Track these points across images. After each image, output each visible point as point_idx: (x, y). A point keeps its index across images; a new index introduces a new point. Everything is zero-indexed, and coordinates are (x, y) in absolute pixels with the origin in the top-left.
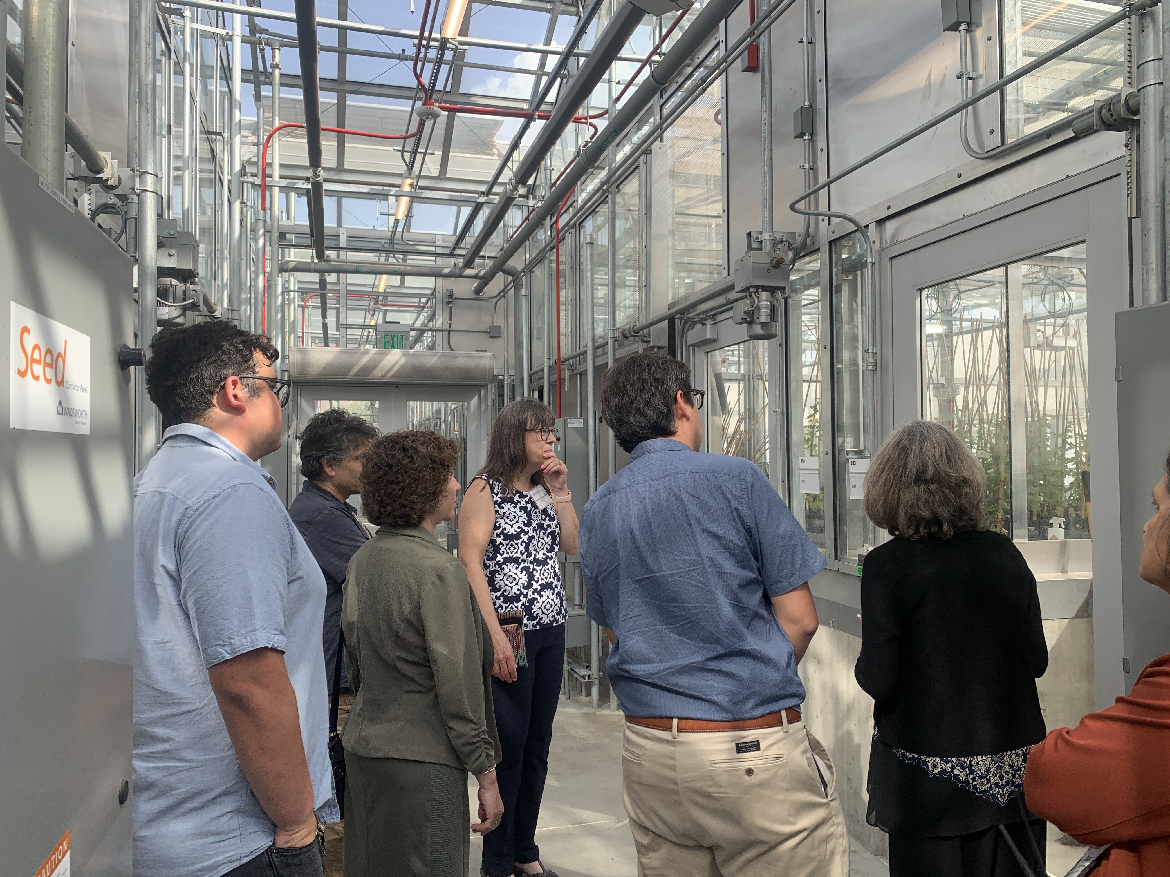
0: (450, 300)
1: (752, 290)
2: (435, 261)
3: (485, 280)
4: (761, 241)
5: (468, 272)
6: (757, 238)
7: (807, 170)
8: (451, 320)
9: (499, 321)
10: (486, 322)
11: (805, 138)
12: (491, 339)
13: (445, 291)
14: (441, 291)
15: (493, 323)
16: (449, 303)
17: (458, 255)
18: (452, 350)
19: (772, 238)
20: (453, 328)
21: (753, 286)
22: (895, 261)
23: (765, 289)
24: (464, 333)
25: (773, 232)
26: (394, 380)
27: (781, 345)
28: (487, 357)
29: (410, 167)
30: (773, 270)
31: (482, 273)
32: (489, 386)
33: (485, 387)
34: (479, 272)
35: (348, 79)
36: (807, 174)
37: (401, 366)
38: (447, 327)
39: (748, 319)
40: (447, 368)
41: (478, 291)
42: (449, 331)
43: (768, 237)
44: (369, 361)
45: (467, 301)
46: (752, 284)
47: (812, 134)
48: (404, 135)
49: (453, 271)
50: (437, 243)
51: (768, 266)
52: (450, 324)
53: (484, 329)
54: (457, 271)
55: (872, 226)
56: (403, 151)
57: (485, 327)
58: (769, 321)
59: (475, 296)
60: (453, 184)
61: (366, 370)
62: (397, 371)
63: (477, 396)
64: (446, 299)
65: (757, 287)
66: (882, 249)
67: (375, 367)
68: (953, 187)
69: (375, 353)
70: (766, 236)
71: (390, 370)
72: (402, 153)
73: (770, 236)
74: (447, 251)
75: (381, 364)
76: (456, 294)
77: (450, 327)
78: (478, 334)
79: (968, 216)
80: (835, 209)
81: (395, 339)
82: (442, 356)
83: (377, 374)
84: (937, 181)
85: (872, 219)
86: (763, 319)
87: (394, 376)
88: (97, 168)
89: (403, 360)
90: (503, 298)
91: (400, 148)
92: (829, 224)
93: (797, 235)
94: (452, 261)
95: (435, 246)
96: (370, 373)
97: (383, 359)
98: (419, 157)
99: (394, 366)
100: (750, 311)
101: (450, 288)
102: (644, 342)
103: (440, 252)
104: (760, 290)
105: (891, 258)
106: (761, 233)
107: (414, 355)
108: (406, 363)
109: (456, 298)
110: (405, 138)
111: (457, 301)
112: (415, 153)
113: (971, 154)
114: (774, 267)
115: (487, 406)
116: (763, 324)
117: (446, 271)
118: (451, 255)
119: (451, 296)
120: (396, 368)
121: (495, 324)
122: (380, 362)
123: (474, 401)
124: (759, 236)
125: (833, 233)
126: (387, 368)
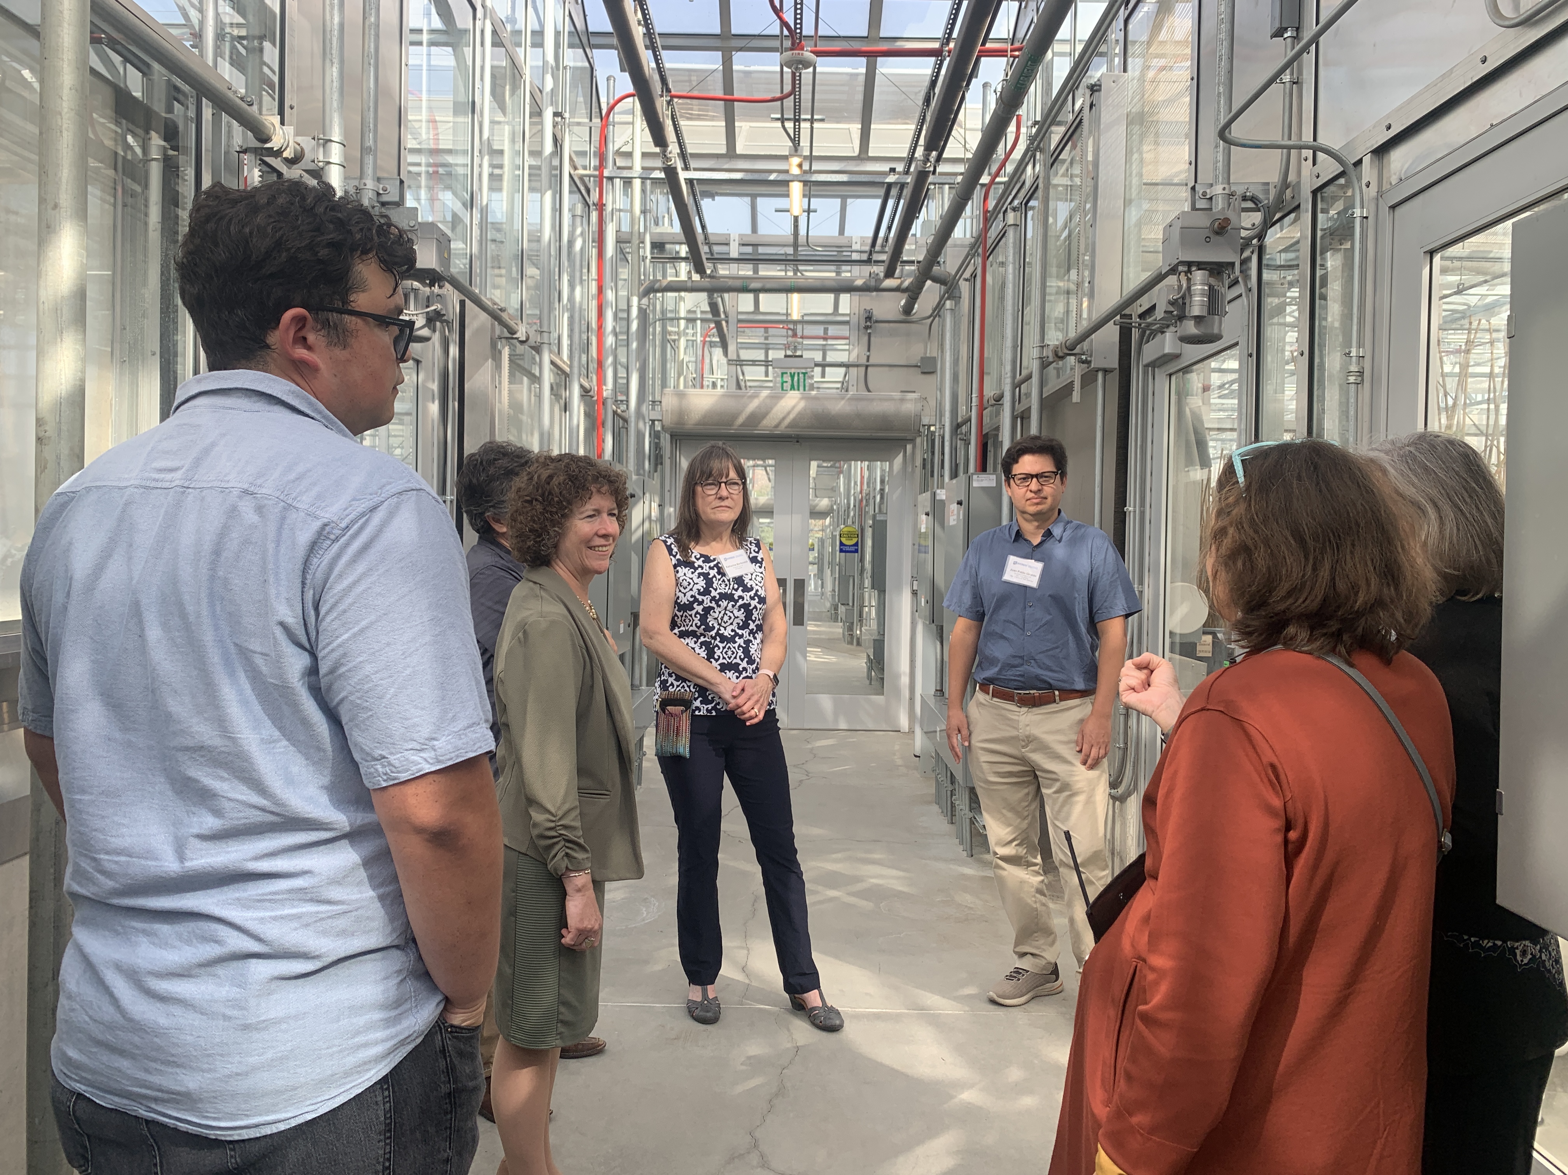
0: (868, 324)
1: (1181, 268)
2: (850, 271)
3: (914, 293)
4: (1211, 198)
5: (889, 283)
6: (1204, 194)
7: (1288, 85)
8: (869, 350)
9: (932, 351)
10: (917, 351)
11: (1286, 35)
12: (923, 376)
13: (862, 312)
14: (857, 313)
15: (926, 353)
16: (867, 328)
17: (876, 262)
18: (869, 391)
19: (1226, 192)
20: (872, 361)
21: (1182, 263)
22: (1399, 211)
23: (1201, 266)
24: (887, 369)
25: (1229, 183)
26: (790, 432)
27: (1250, 355)
28: (911, 400)
29: (795, 141)
30: (1215, 238)
31: (906, 284)
32: (918, 440)
33: (912, 441)
34: (902, 283)
35: (733, 32)
36: (1287, 91)
37: (800, 413)
38: (863, 361)
39: (1175, 313)
40: (858, 415)
41: (908, 310)
42: (867, 367)
43: (1220, 191)
44: (759, 407)
45: (892, 325)
46: (1180, 259)
47: (1298, 29)
48: (778, 95)
49: (868, 283)
50: (855, 247)
51: (1207, 233)
52: (868, 357)
53: (914, 363)
54: (873, 283)
55: (1367, 160)
56: (782, 120)
57: (915, 360)
58: (1205, 314)
59: (903, 317)
60: (878, 165)
61: (755, 418)
62: (794, 419)
63: (901, 454)
64: (863, 324)
65: (1189, 264)
66: (1380, 194)
67: (765, 415)
68: (1475, 80)
69: (767, 397)
70: (1218, 189)
71: (784, 418)
72: (783, 123)
73: (1224, 189)
74: (865, 257)
75: (775, 410)
76: (877, 314)
77: (868, 360)
78: (905, 369)
79: (1497, 125)
80: (1322, 140)
81: (796, 378)
82: (854, 399)
83: (768, 424)
84: (1453, 75)
85: (1367, 149)
86: (1196, 311)
87: (791, 426)
88: (264, 137)
89: (802, 404)
90: (937, 318)
91: (779, 116)
92: (1314, 164)
93: (1271, 187)
94: (867, 270)
95: (852, 252)
96: (760, 423)
97: (776, 404)
98: (805, 126)
99: (789, 413)
100: (1176, 300)
101: (868, 308)
102: (1083, 362)
103: (858, 258)
104: (1194, 269)
105: (1393, 207)
106: (1212, 185)
107: (815, 398)
108: (805, 409)
109: (877, 322)
110: (781, 99)
111: (877, 324)
112: (797, 120)
113: (1502, 23)
114: (1217, 233)
115: (914, 467)
116: (1199, 319)
117: (859, 282)
118: (869, 261)
119: (869, 318)
120: (792, 416)
121: (928, 355)
122: (772, 408)
123: (899, 460)
124: (1208, 191)
125: (1318, 177)
126: (781, 416)
